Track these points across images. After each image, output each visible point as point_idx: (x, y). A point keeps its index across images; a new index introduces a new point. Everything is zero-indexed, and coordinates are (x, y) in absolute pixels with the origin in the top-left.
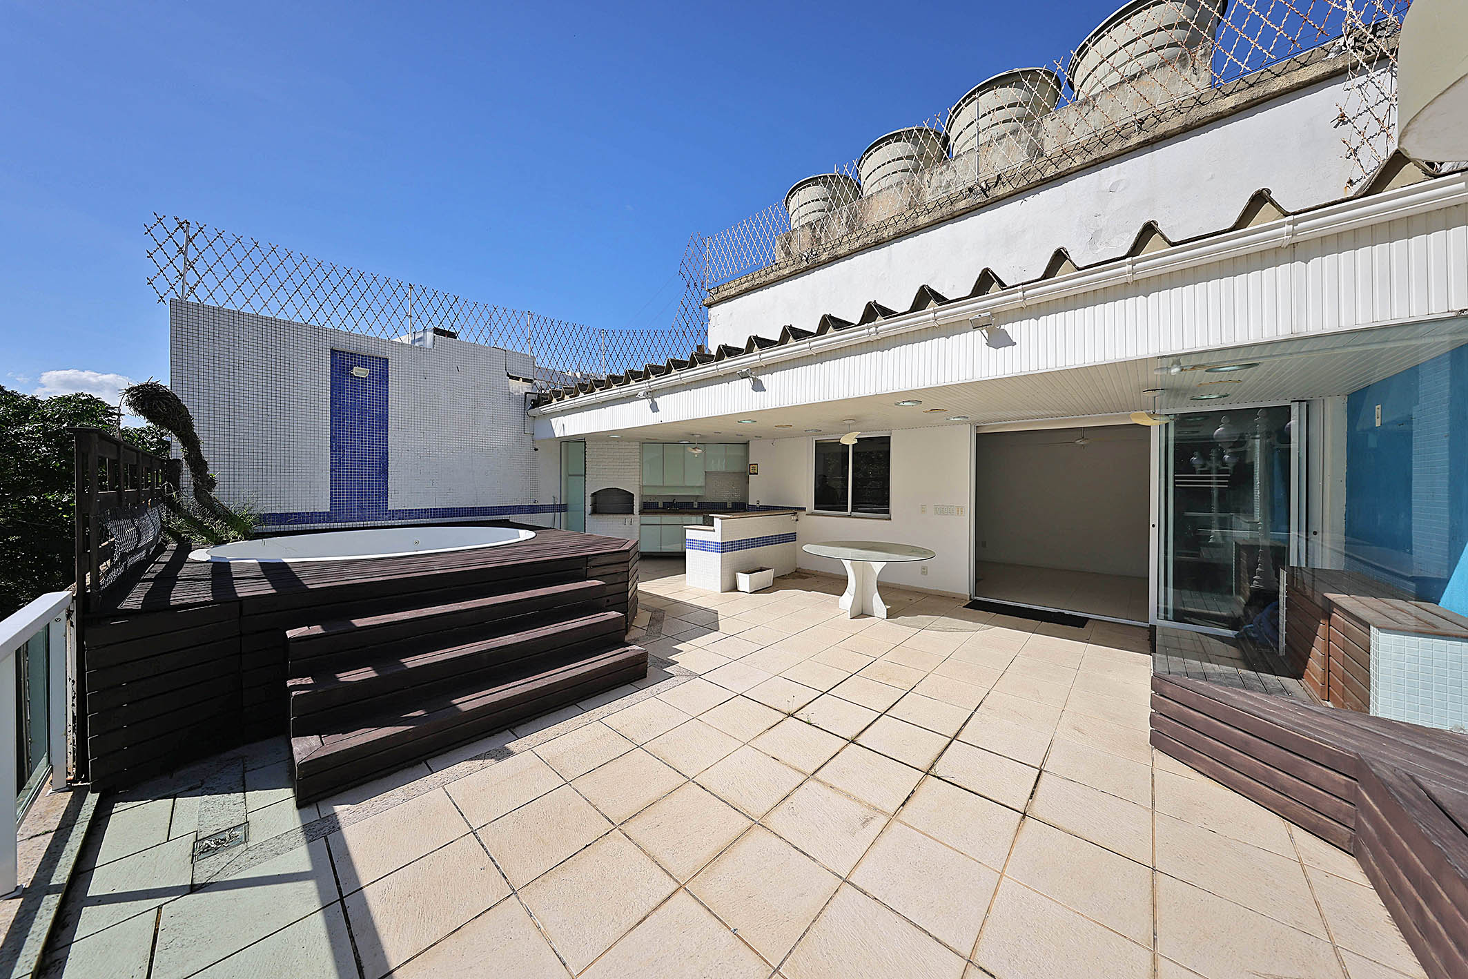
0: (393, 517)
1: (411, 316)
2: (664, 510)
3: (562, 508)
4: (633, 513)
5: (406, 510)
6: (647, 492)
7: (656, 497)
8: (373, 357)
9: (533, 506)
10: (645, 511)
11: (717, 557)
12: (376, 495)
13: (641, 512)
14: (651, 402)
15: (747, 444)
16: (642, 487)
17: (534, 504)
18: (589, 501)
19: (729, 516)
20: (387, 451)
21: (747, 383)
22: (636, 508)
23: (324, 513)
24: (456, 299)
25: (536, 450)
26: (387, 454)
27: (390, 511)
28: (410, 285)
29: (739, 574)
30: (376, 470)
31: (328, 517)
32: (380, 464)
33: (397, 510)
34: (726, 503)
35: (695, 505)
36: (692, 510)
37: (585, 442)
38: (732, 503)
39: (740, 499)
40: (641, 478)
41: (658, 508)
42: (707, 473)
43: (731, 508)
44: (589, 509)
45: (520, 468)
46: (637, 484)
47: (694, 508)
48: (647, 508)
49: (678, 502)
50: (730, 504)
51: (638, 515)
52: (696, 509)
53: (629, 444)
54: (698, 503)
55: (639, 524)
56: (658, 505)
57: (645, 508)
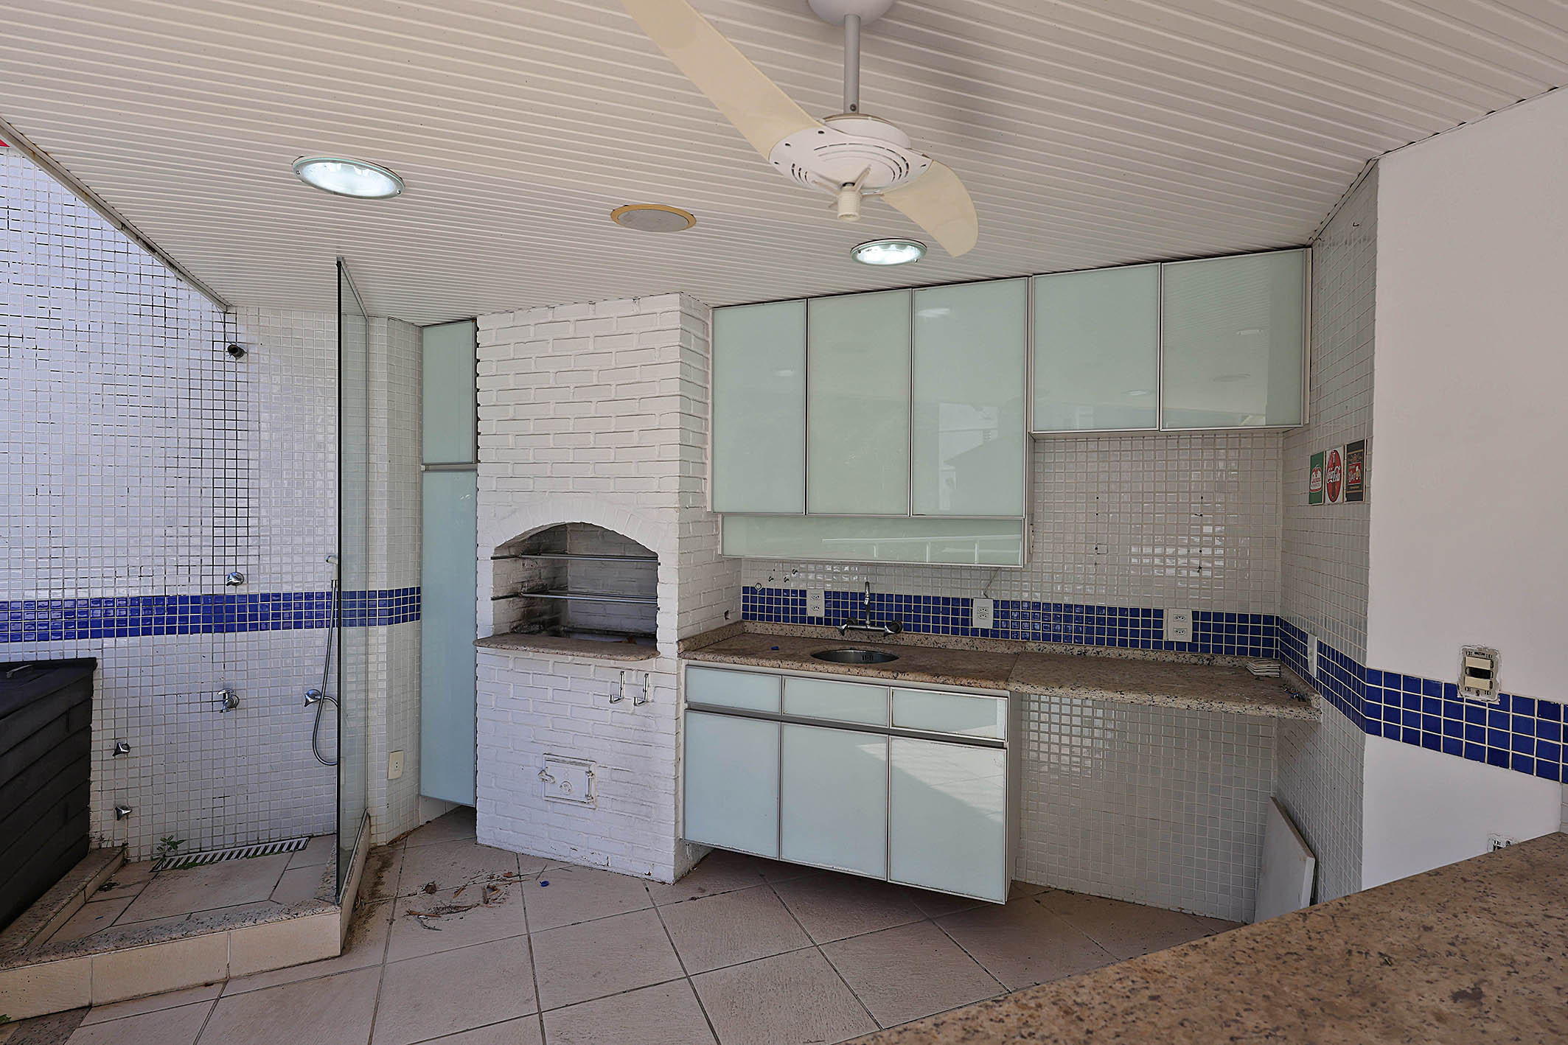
4: (650, 648)
6: (739, 542)
7: (795, 566)
9: (219, 598)
13: (694, 646)
16: (707, 519)
17: (232, 589)
18: (489, 578)
22: (669, 628)
25: (235, 351)
34: (1159, 613)
35: (983, 615)
36: (965, 640)
37: (474, 320)
38: (1195, 614)
39: (1196, 609)
40: (708, 476)
41: (802, 620)
42: (1035, 441)
43: (1193, 647)
44: (488, 615)
45: (162, 432)
46: (673, 500)
47: (975, 631)
48: (753, 617)
49: (885, 592)
50: (1179, 625)
51: (685, 662)
52: (985, 632)
53: (636, 310)
54: (996, 602)
55: (683, 706)
56: (803, 602)
57: (745, 616)
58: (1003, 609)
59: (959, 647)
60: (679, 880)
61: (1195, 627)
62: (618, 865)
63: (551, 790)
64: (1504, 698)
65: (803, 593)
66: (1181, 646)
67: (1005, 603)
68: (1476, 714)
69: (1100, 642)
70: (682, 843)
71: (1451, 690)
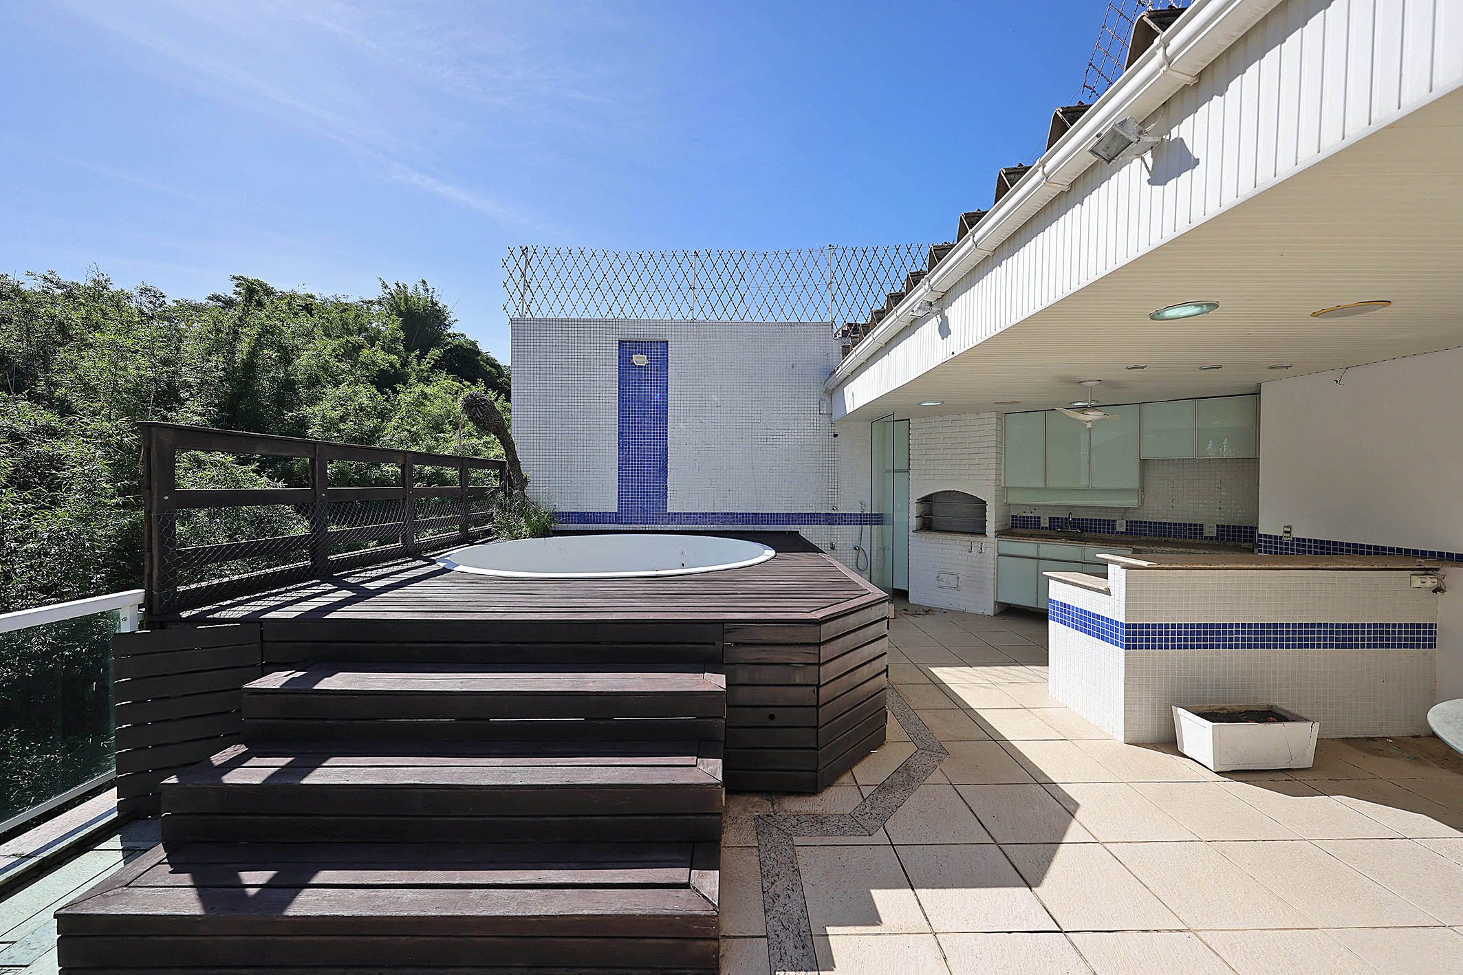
0: (672, 520)
1: (694, 288)
2: (1052, 533)
3: (874, 519)
4: (984, 534)
5: (684, 513)
6: (1015, 498)
7: (1035, 507)
8: (654, 342)
9: (830, 514)
10: (1015, 530)
11: (1117, 655)
12: (656, 495)
13: (1000, 533)
14: (940, 320)
15: (1256, 394)
16: (1003, 490)
17: (833, 512)
18: (914, 510)
19: (1145, 564)
20: (666, 445)
21: (1134, 172)
22: (991, 527)
23: (613, 513)
24: (743, 255)
25: (836, 436)
26: (667, 449)
27: (669, 513)
28: (695, 252)
29: (1181, 711)
30: (657, 467)
31: (615, 517)
32: (660, 461)
33: (675, 513)
34: (1202, 525)
35: (1121, 525)
36: (1113, 535)
37: (909, 420)
38: (1218, 526)
39: (1218, 524)
40: (1003, 474)
41: (1039, 528)
42: (1143, 462)
43: (1217, 538)
44: (914, 522)
45: (814, 462)
46: (993, 483)
47: (1117, 532)
48: (1016, 527)
49: (1081, 518)
50: (1211, 530)
51: (997, 539)
52: (1122, 533)
53: (978, 417)
54: (1127, 522)
55: (996, 554)
56: (1039, 521)
57: (1013, 527)
58: (1130, 524)
59: (1110, 538)
60: (994, 616)
61: (1218, 531)
62: (969, 610)
63: (941, 583)
64: (1293, 538)
65: (1039, 518)
66: (1212, 538)
67: (1131, 522)
68: (1287, 544)
69: (1174, 536)
70: (997, 603)
71: (1281, 537)
